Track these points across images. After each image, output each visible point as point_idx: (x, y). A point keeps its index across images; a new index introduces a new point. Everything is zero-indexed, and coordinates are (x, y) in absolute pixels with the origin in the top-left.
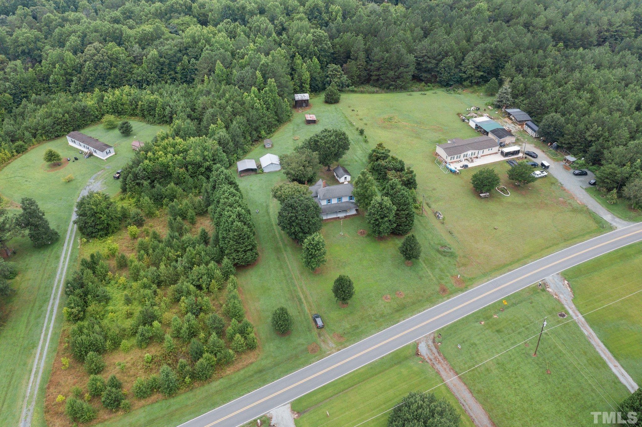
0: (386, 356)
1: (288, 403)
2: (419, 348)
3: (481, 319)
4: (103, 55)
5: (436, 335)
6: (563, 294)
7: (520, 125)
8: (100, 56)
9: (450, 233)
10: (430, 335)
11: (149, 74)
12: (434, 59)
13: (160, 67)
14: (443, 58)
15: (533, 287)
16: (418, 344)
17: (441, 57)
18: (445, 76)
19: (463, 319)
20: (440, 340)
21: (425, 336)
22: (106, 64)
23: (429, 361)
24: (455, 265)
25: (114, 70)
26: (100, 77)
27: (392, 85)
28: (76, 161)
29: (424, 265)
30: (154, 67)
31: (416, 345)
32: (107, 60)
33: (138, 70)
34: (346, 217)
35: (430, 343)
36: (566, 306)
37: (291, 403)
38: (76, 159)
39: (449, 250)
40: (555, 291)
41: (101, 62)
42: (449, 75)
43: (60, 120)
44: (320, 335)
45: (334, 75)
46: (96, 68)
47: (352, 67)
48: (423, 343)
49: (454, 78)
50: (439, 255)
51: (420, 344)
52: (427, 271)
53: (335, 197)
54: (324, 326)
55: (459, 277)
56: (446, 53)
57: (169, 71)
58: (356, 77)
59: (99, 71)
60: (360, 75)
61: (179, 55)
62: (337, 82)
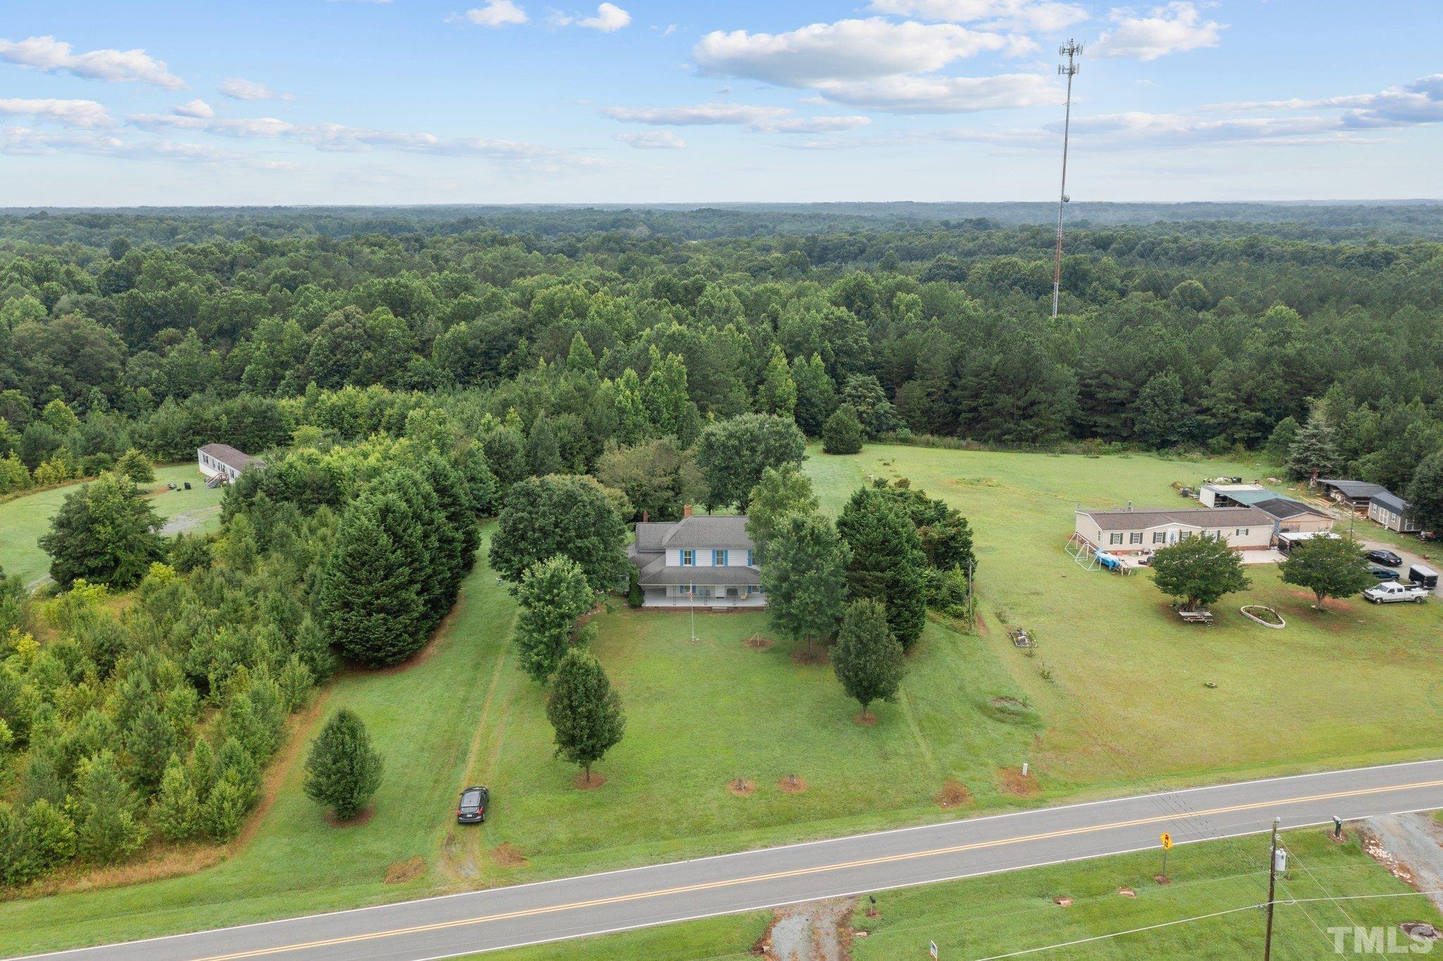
0: (629, 932)
2: (774, 931)
3: (1061, 890)
4: (354, 327)
5: (863, 905)
6: (1434, 870)
7: (1357, 509)
8: (347, 328)
9: (1045, 676)
10: (838, 900)
11: (440, 370)
12: (1128, 378)
13: (468, 359)
14: (1151, 373)
15: (1312, 835)
16: (775, 920)
17: (1144, 372)
18: (1154, 419)
19: (989, 879)
20: (870, 922)
21: (818, 902)
22: (355, 345)
24: (1026, 744)
25: (368, 355)
26: (338, 372)
27: (1009, 432)
28: (185, 492)
29: (915, 729)
30: (453, 357)
31: (767, 925)
32: (359, 337)
33: (418, 361)
34: (730, 610)
35: (827, 924)
38: (188, 487)
39: (1019, 708)
40: (1403, 857)
41: (346, 338)
42: (1166, 417)
43: (203, 424)
44: (451, 840)
45: (859, 397)
46: (332, 352)
47: (913, 390)
48: (796, 919)
49: (1180, 427)
50: (977, 716)
51: (783, 922)
52: (917, 745)
53: (705, 546)
54: (482, 821)
55: (1025, 772)
56: (1161, 365)
57: (484, 370)
58: (918, 413)
59: (339, 356)
60: (931, 408)
61: (510, 336)
62: (864, 412)
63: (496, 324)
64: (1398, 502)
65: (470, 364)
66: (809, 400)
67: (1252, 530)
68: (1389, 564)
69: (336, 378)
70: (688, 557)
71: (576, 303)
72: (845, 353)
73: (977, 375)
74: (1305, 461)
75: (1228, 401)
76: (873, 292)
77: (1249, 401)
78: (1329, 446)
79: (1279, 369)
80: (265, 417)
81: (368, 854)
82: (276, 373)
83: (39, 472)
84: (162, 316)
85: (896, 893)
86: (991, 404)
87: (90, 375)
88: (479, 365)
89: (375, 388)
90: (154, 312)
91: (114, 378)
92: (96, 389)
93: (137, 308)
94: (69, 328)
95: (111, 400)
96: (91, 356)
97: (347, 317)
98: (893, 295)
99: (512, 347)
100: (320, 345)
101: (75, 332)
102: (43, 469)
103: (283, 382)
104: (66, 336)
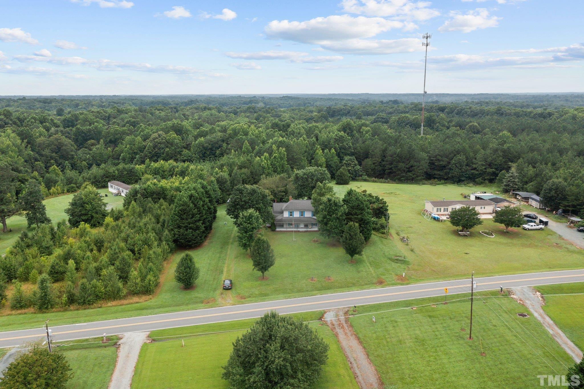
1: (149, 331)
2: (325, 315)
3: (413, 305)
4: (162, 139)
5: (352, 309)
6: (530, 301)
7: (525, 202)
8: (159, 140)
9: (412, 250)
10: (344, 308)
11: (194, 155)
12: (447, 157)
14: (455, 155)
15: (493, 292)
16: (325, 313)
17: (452, 155)
18: (456, 172)
19: (392, 303)
20: (354, 313)
21: (338, 308)
22: (162, 146)
23: (330, 325)
24: (405, 269)
25: (167, 149)
26: (156, 156)
27: (403, 177)
29: (368, 264)
30: (199, 150)
31: (323, 313)
32: (164, 143)
33: (185, 152)
34: (305, 231)
35: (341, 313)
36: (532, 310)
37: (151, 331)
38: (106, 196)
39: (403, 259)
40: (521, 298)
41: (159, 143)
42: (460, 171)
43: (109, 174)
44: (222, 294)
45: (349, 164)
46: (154, 148)
47: (368, 162)
48: (331, 312)
49: (465, 175)
50: (389, 261)
51: (328, 313)
52: (369, 269)
53: (297, 210)
54: (231, 289)
55: (404, 276)
56: (458, 152)
57: (210, 155)
58: (370, 170)
59: (157, 150)
60: (375, 168)
61: (220, 143)
62: (350, 170)
63: (214, 138)
64: (538, 198)
65: (205, 153)
66: (330, 165)
67: (486, 207)
68: (533, 218)
69: (155, 158)
70: (291, 214)
71: (244, 130)
72: (343, 148)
73: (391, 156)
74: (508, 185)
75: (483, 165)
76: (353, 127)
77: (490, 165)
78: (516, 180)
79: (501, 154)
80: (131, 172)
81: (196, 297)
82: (132, 156)
83: (51, 191)
84: (88, 136)
85: (362, 306)
86: (397, 167)
87: (65, 157)
88: (208, 153)
89: (171, 161)
90: (85, 134)
91: (73, 158)
92: (67, 162)
93: (79, 133)
94: (57, 139)
95: (72, 166)
96: (65, 150)
97: (159, 136)
98: (361, 128)
99: (220, 146)
100: (149, 146)
101: (59, 141)
102: (53, 190)
103: (135, 160)
104: (56, 142)
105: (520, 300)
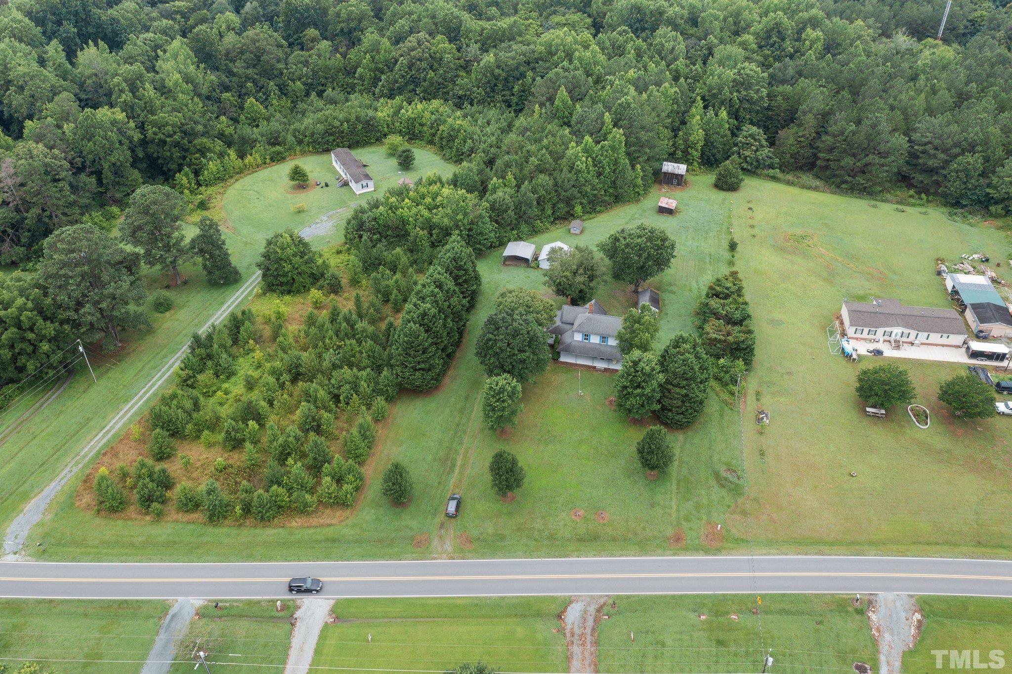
0: (508, 598)
1: (333, 599)
2: (569, 608)
3: (705, 610)
4: (424, 51)
5: (611, 601)
6: (892, 635)
8: (419, 52)
9: (762, 454)
10: (601, 596)
11: (476, 89)
12: (946, 151)
13: (493, 83)
14: (963, 153)
15: (843, 599)
16: (571, 602)
17: (958, 150)
20: (612, 611)
21: (592, 596)
22: (424, 65)
23: (568, 635)
24: (729, 506)
28: (325, 188)
29: (674, 487)
30: (484, 80)
31: (567, 603)
32: (426, 59)
33: (462, 79)
34: (606, 370)
35: (592, 609)
36: (883, 658)
37: (337, 599)
38: (327, 185)
39: (735, 480)
40: (882, 622)
41: (418, 60)
42: (963, 186)
43: (334, 129)
44: (442, 526)
46: (410, 68)
47: (788, 136)
48: (580, 604)
49: (972, 194)
50: (712, 482)
51: (574, 604)
52: (671, 499)
53: (596, 334)
54: (456, 516)
55: (719, 528)
56: (972, 148)
57: (504, 90)
58: (788, 155)
59: (413, 72)
60: (799, 152)
61: (522, 69)
63: (513, 59)
65: (495, 85)
66: (712, 143)
67: (951, 336)
69: (412, 87)
70: (586, 336)
71: (566, 47)
80: (369, 124)
81: (406, 527)
82: (376, 75)
83: (247, 161)
84: (306, 18)
85: (628, 597)
87: (269, 73)
88: (500, 86)
89: (436, 103)
90: (302, 15)
91: (282, 74)
92: (272, 83)
93: (291, 11)
94: (254, 41)
95: (280, 89)
96: (268, 62)
97: (419, 43)
99: (523, 76)
100: (402, 63)
102: (249, 159)
103: (380, 83)
105: (878, 630)
